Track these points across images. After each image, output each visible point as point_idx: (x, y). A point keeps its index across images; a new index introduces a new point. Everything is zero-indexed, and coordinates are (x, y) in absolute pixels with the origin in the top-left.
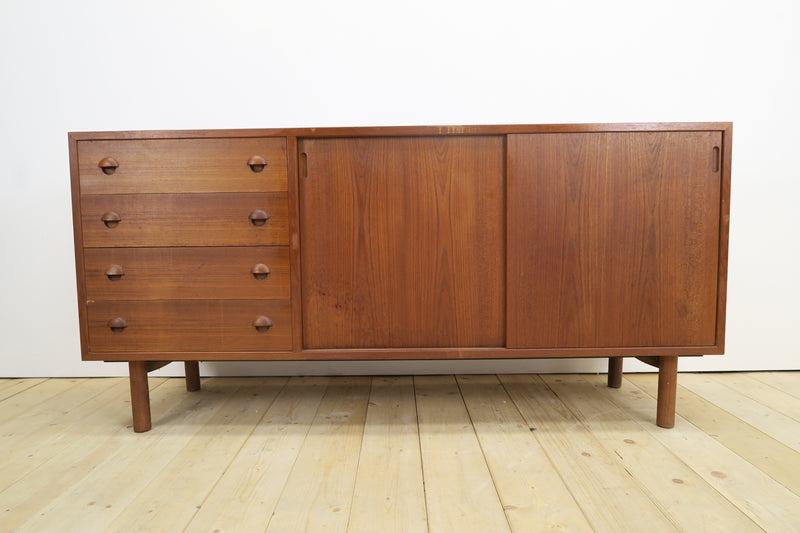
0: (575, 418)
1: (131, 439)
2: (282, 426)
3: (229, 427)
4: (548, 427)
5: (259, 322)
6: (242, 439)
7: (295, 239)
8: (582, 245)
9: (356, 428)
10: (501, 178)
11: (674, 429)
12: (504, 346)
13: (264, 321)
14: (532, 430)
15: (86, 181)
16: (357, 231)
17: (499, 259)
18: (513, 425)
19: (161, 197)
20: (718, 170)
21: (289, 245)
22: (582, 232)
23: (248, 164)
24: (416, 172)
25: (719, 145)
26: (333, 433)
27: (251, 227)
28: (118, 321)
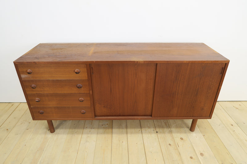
2: (90, 130)
3: (76, 130)
4: (161, 131)
6: (80, 136)
7: (91, 92)
8: (176, 94)
9: (110, 130)
10: (154, 75)
11: (194, 132)
12: (151, 116)
14: (157, 132)
15: (23, 76)
16: (109, 89)
17: (151, 96)
18: (152, 129)
20: (221, 74)
21: (89, 93)
22: (177, 90)
23: (74, 72)
24: (128, 73)
25: (224, 67)
26: (104, 133)
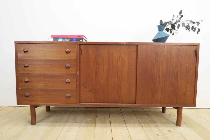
0: (154, 122)
1: (30, 127)
2: (73, 124)
3: (58, 124)
4: (146, 125)
5: (67, 95)
7: (78, 72)
8: (158, 76)
9: (93, 124)
10: (136, 57)
11: (181, 127)
12: (135, 103)
13: (69, 95)
14: (142, 126)
15: (19, 55)
16: (95, 71)
17: (134, 80)
18: (137, 124)
19: (41, 60)
20: (195, 56)
22: (158, 73)
23: (65, 51)
24: (112, 55)
25: (196, 49)
26: (87, 126)
27: (66, 69)
28: (27, 94)
